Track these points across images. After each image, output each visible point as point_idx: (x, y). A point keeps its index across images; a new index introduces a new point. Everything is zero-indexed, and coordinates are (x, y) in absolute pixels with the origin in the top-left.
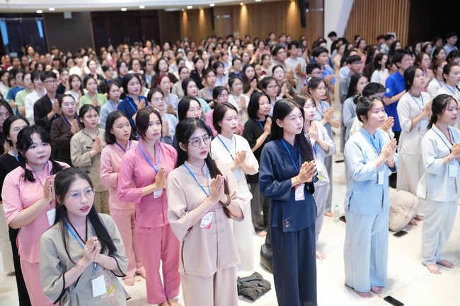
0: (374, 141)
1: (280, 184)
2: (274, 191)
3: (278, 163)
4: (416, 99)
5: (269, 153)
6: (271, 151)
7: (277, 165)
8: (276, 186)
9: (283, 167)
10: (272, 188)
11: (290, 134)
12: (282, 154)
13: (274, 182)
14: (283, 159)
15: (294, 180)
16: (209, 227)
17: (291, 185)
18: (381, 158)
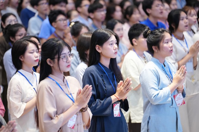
0: (165, 68)
1: (102, 102)
2: (98, 107)
3: (100, 84)
4: (181, 41)
5: (92, 75)
6: (93, 73)
7: (99, 85)
8: (99, 103)
9: (104, 87)
10: (96, 106)
11: (106, 57)
12: (102, 76)
13: (97, 100)
14: (103, 80)
15: (113, 98)
16: (73, 128)
17: (111, 101)
18: (174, 84)
